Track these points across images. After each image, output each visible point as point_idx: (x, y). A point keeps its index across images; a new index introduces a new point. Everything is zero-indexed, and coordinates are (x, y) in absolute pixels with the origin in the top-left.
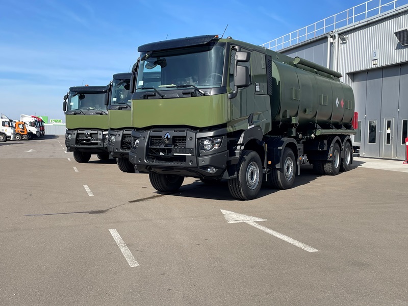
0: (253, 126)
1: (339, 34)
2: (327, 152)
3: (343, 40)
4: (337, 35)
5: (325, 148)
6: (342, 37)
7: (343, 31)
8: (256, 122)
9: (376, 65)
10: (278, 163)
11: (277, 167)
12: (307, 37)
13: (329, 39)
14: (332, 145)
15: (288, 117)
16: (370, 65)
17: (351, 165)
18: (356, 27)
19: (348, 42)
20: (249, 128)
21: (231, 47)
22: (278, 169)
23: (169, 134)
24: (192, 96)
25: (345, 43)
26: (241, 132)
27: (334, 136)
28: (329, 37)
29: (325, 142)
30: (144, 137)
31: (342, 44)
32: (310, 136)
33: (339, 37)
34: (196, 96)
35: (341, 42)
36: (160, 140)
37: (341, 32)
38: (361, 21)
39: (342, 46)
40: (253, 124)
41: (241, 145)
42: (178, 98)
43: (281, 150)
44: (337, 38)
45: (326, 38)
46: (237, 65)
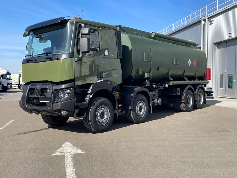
0: (102, 80)
1: (208, 18)
2: (181, 96)
3: (211, 22)
4: (207, 19)
5: (179, 94)
6: (209, 20)
7: (211, 16)
8: (105, 78)
9: (231, 37)
10: (130, 105)
11: (129, 108)
12: (190, 21)
13: (202, 21)
14: (184, 91)
15: (140, 73)
16: (227, 37)
17: (205, 104)
18: (218, 13)
19: (214, 23)
20: (98, 82)
21: (78, 24)
22: (131, 110)
23: (39, 87)
24: (51, 60)
25: (212, 24)
26: (90, 84)
27: (186, 85)
28: (202, 20)
29: (179, 89)
30: (26, 89)
31: (210, 24)
32: (165, 85)
33: (208, 20)
34: (53, 60)
35: (210, 23)
36: (34, 91)
37: (209, 16)
38: (221, 9)
39: (210, 26)
40: (102, 79)
41: (91, 94)
42: (44, 61)
43: (132, 96)
44: (207, 21)
45: (200, 21)
46: (81, 37)
